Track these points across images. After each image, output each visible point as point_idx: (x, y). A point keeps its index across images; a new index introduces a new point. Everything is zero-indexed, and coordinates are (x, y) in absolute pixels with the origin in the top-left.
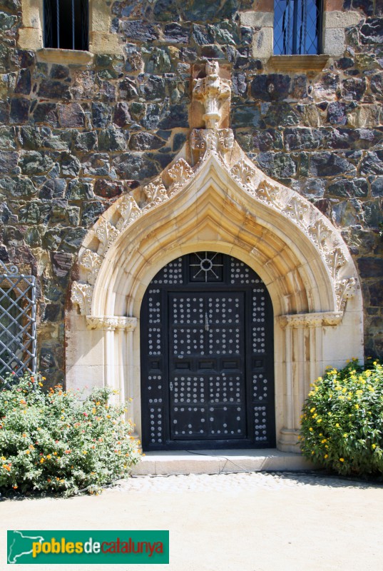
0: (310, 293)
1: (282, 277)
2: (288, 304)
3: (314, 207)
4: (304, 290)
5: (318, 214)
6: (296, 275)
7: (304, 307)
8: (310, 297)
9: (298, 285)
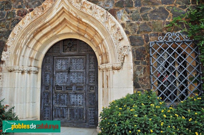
0: (108, 54)
1: (98, 47)
2: (101, 60)
3: (108, 12)
4: (106, 53)
5: (110, 15)
6: (102, 45)
7: (106, 61)
8: (108, 56)
9: (104, 50)
